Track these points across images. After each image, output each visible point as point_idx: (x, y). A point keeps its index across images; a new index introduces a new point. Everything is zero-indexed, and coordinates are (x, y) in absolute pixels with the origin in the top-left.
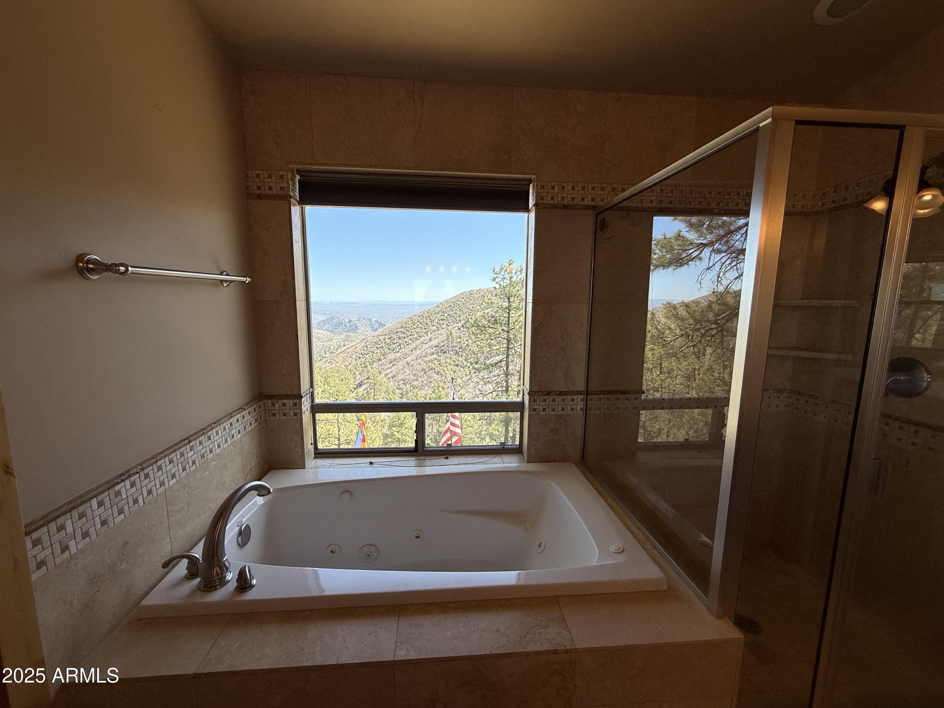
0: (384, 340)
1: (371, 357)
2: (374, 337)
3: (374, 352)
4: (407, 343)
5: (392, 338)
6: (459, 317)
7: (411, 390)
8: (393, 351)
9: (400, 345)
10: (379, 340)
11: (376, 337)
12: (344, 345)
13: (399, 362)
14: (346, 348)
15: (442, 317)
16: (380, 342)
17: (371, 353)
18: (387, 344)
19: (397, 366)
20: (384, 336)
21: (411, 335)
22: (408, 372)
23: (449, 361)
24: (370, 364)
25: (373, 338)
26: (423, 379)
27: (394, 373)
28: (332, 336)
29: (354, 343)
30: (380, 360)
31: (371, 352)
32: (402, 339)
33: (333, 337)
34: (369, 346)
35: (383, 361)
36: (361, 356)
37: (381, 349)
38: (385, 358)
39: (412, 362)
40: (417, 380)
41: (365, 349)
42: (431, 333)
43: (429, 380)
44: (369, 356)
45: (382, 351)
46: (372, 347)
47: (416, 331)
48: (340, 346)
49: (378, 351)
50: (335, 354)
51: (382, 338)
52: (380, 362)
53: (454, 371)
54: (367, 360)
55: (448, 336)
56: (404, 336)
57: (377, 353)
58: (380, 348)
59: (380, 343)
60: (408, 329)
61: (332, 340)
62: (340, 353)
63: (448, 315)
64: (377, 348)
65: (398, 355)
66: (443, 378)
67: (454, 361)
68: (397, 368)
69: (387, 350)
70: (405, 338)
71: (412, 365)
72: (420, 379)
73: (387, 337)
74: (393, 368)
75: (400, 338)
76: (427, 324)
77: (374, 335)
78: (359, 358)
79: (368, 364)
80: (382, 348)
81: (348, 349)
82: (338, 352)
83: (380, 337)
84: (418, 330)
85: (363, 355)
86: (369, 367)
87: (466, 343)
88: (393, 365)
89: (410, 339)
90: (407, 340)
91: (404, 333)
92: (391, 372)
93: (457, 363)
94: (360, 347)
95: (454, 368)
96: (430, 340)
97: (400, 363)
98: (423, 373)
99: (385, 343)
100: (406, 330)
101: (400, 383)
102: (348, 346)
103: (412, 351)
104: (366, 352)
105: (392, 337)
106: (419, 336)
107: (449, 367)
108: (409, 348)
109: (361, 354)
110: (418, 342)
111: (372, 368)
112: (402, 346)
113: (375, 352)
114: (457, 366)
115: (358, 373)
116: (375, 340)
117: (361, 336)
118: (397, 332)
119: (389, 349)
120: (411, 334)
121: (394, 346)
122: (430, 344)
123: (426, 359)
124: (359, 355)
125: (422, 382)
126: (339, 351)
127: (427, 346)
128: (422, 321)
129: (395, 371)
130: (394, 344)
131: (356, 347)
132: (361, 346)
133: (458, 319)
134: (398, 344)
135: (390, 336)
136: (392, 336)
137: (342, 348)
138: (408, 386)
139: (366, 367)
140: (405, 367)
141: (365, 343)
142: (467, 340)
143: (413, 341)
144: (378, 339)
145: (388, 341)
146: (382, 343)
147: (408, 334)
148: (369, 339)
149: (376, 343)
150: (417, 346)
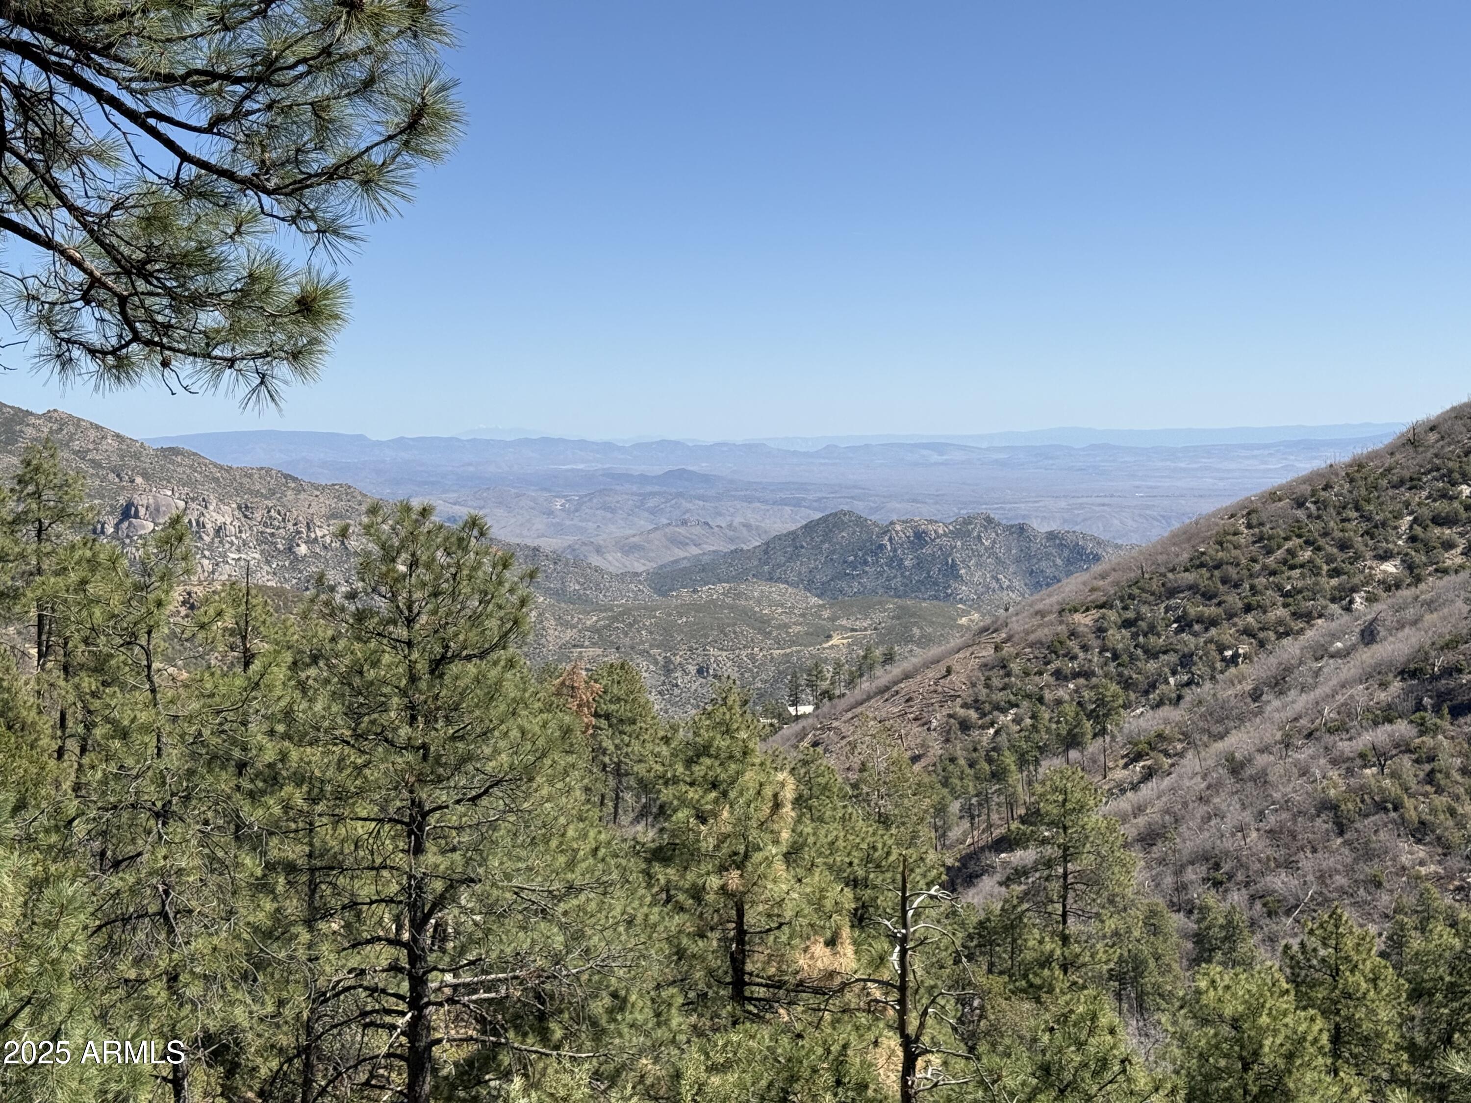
0: (1100, 631)
1: (1028, 721)
2: (1042, 614)
3: (1041, 700)
4: (1228, 653)
5: (1143, 624)
7: (1253, 923)
8: (1146, 693)
9: (1186, 660)
10: (1073, 634)
11: (1053, 617)
12: (889, 658)
13: (1181, 755)
14: (896, 670)
16: (1073, 645)
17: (1025, 704)
18: (1116, 656)
19: (1167, 782)
20: (1095, 614)
21: (1248, 609)
22: (1234, 814)
24: (1022, 762)
25: (1036, 621)
26: (1329, 862)
27: (1153, 815)
28: (826, 614)
29: (934, 651)
30: (1072, 741)
31: (1028, 696)
32: (1197, 627)
33: (833, 619)
34: (1015, 667)
35: (1094, 747)
36: (973, 714)
37: (1082, 681)
38: (1103, 732)
39: (1262, 760)
40: (1290, 865)
41: (996, 682)
42: (1371, 599)
43: (1367, 869)
44: (1017, 721)
45: (1087, 694)
46: (1033, 667)
47: (1279, 588)
48: (866, 666)
49: (1061, 693)
50: (842, 704)
51: (1084, 621)
52: (1073, 754)
54: (1003, 739)
56: (1211, 611)
57: (1059, 702)
58: (1076, 675)
59: (1076, 649)
60: (1232, 572)
61: (829, 637)
62: (869, 698)
64: (1058, 674)
65: (1177, 714)
68: (1173, 790)
69: (1114, 687)
70: (1213, 623)
71: (1261, 779)
72: (1307, 862)
73: (1113, 615)
74: (1147, 790)
75: (1185, 624)
76: (1343, 546)
77: (1040, 606)
78: (965, 726)
79: (1009, 759)
80: (1087, 674)
81: (907, 676)
82: (858, 693)
83: (1078, 617)
84: (1294, 579)
85: (983, 715)
86: (1016, 778)
88: (1149, 775)
89: (1248, 632)
90: (1226, 633)
91: (1208, 596)
92: (1139, 810)
94: (966, 668)
96: (1369, 635)
97: (1190, 762)
98: (1324, 824)
99: (1103, 650)
100: (1224, 581)
101: (1191, 875)
102: (907, 665)
103: (1256, 695)
104: (999, 697)
105: (1139, 617)
106: (1295, 615)
108: (1242, 679)
109: (976, 704)
110: (1291, 648)
112: (1200, 668)
113: (1048, 696)
115: (955, 807)
116: (1044, 634)
117: (976, 616)
118: (1172, 593)
119: (1127, 684)
120: (1254, 600)
121: (1152, 666)
122: (1368, 656)
123: (1345, 747)
124: (961, 712)
125: (1322, 877)
126: (865, 685)
127: (1349, 669)
128: (1315, 527)
129: (1159, 805)
130: (1152, 654)
131: (949, 671)
132: (974, 663)
134: (1173, 658)
135: (1130, 614)
136: (1144, 609)
137: (879, 671)
138: (1237, 897)
139: (998, 775)
140: (1215, 787)
141: (997, 648)
143: (1262, 644)
144: (1062, 629)
145: (1118, 638)
146: (1085, 648)
147: (1233, 600)
148: (1016, 626)
149: (1054, 648)
150: (1288, 670)
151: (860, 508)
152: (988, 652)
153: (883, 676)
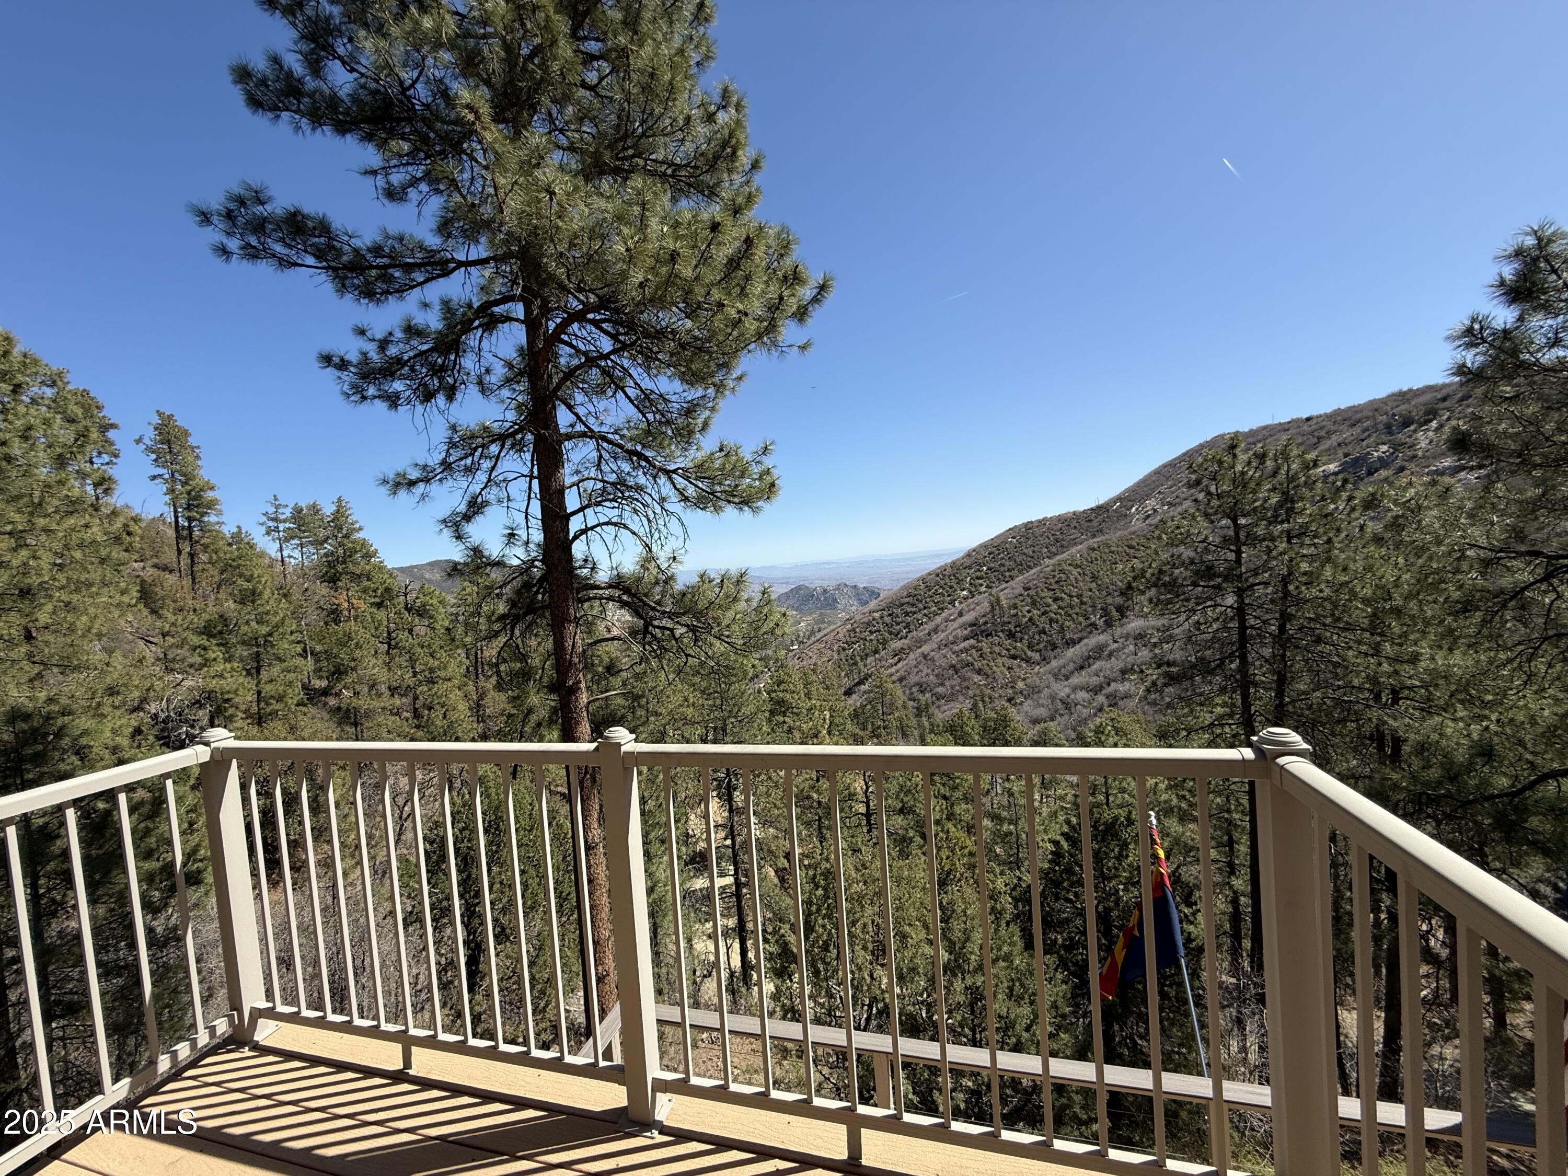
0: (882, 618)
1: (863, 647)
2: (864, 614)
3: (866, 640)
4: (920, 622)
5: (894, 615)
6: (1009, 570)
7: (933, 703)
8: (897, 636)
9: (908, 626)
10: (874, 619)
11: (867, 614)
12: (819, 630)
13: (908, 654)
14: (822, 634)
15: (978, 574)
16: (874, 623)
17: (861, 641)
18: (887, 625)
19: (905, 662)
20: (880, 613)
21: (925, 608)
22: (926, 671)
23: (997, 649)
24: (862, 659)
25: (863, 616)
26: (954, 683)
27: (902, 672)
28: (799, 616)
29: (833, 627)
30: (876, 652)
31: (862, 639)
32: (910, 615)
33: (802, 618)
34: (857, 630)
35: (883, 653)
36: (846, 646)
37: (878, 633)
38: (885, 648)
39: (932, 654)
40: (942, 684)
41: (852, 635)
42: (960, 603)
43: (964, 684)
44: (859, 647)
45: (879, 637)
46: (863, 630)
47: (933, 601)
48: (812, 633)
49: (872, 637)
50: (806, 645)
51: (877, 615)
52: (877, 656)
53: (1009, 668)
54: (855, 652)
55: (992, 606)
56: (914, 609)
57: (871, 640)
58: (876, 632)
60: (919, 597)
62: (814, 643)
63: (989, 569)
64: (870, 632)
65: (906, 641)
66: (990, 680)
67: (1008, 650)
68: (907, 664)
69: (887, 635)
70: (915, 613)
71: (933, 660)
72: (947, 683)
73: (885, 613)
74: (899, 665)
75: (907, 614)
76: (951, 587)
77: (863, 611)
78: (844, 649)
79: (858, 659)
80: (879, 631)
81: (825, 635)
82: (811, 642)
83: (875, 614)
84: (937, 598)
85: (849, 646)
86: (861, 664)
87: (1028, 615)
88: (900, 660)
89: (925, 615)
90: (919, 616)
91: (913, 605)
92: (897, 671)
93: (1013, 652)
94: (843, 632)
95: (1009, 662)
96: (961, 614)
97: (912, 656)
98: (951, 672)
99: (883, 623)
100: (917, 600)
101: (914, 690)
102: (825, 632)
103: (929, 634)
104: (853, 640)
105: (893, 613)
106: (939, 609)
107: (1000, 661)
108: (925, 629)
109: (847, 642)
110: (938, 619)
111: (865, 666)
112: (912, 627)
113: (868, 638)
114: (1014, 657)
115: (843, 674)
116: (866, 620)
117: (845, 615)
118: (902, 605)
119: (891, 633)
120: (926, 605)
121: (898, 627)
122: (961, 620)
123: (956, 648)
124: (842, 645)
125: (952, 687)
126: (813, 639)
127: (956, 624)
128: (942, 582)
129: (903, 669)
130: (898, 624)
131: (838, 633)
132: (845, 630)
133: (1007, 574)
134: (904, 624)
135: (890, 612)
136: (894, 610)
137: (816, 634)
138: (928, 695)
139: (855, 664)
140: (919, 663)
141: (852, 625)
142: (1029, 611)
143: (930, 619)
144: (870, 618)
145: (887, 619)
146: (878, 623)
147: (921, 606)
148: (857, 618)
149: (868, 624)
150: (938, 626)
151: (806, 583)
152: (849, 626)
153: (818, 636)
